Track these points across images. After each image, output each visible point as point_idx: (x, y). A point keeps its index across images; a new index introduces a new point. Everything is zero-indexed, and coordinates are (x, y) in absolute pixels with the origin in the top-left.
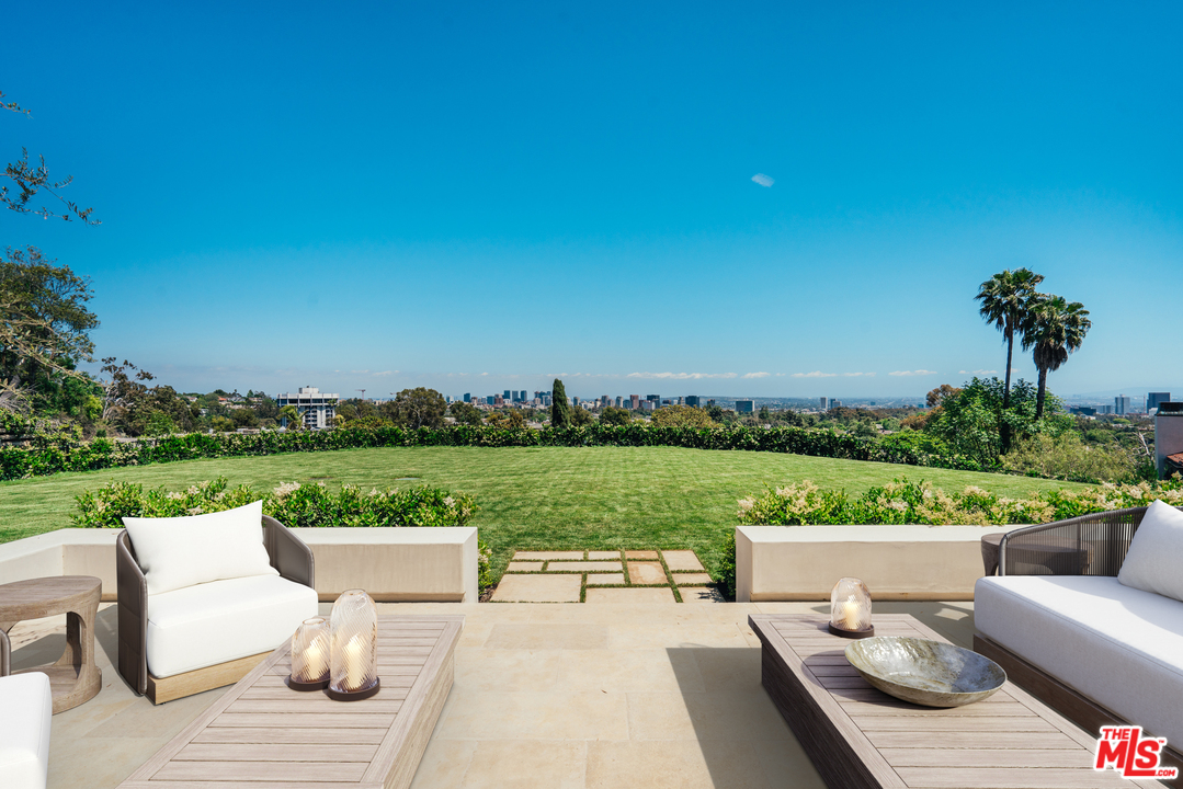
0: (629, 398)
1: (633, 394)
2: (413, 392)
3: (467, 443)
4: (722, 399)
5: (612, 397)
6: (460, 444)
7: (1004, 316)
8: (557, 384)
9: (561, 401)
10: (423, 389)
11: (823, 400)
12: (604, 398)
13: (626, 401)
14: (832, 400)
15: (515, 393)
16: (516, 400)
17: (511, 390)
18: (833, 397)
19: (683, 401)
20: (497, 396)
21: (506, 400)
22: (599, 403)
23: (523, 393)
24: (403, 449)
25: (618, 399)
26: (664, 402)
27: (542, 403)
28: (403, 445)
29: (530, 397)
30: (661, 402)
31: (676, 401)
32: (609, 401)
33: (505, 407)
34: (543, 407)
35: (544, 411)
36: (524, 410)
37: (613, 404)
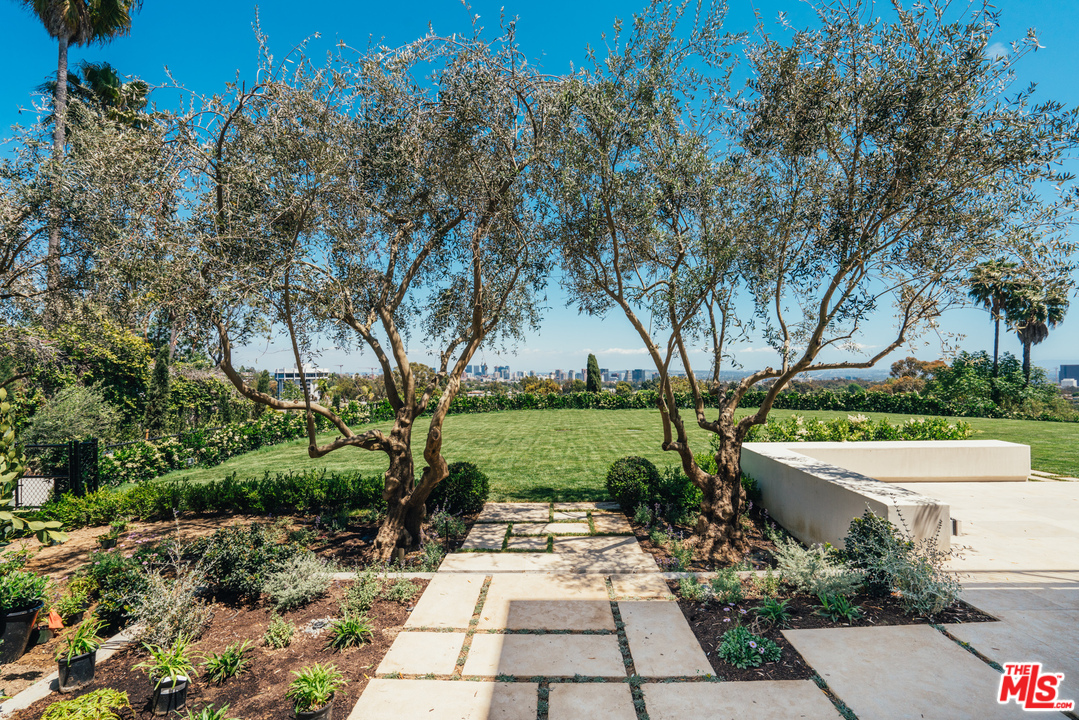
3: (588, 407)
5: (565, 371)
6: (582, 408)
7: (990, 298)
8: (591, 358)
9: (595, 373)
12: (558, 372)
13: (578, 375)
15: (477, 368)
16: (477, 374)
17: (474, 364)
19: (630, 374)
21: (469, 374)
22: (553, 377)
23: (484, 368)
24: (537, 411)
25: (571, 373)
26: (613, 375)
27: (501, 376)
28: (537, 408)
29: (490, 371)
30: (610, 375)
31: (623, 375)
32: (562, 375)
33: (469, 380)
34: (502, 380)
35: (505, 384)
36: (487, 383)
37: (566, 378)
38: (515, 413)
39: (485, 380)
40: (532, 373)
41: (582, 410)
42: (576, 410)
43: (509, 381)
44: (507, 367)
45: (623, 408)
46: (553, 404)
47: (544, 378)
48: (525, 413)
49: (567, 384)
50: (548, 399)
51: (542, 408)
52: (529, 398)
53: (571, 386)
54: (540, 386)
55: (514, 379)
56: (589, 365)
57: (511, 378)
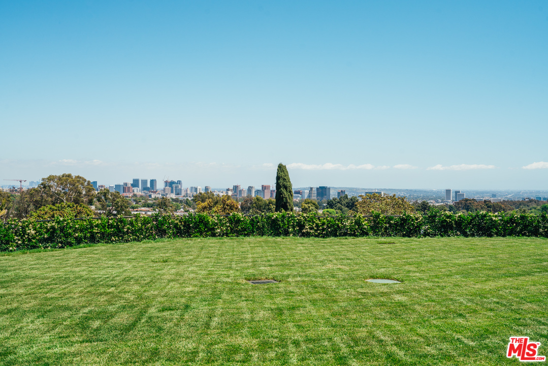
0: (260, 188)
1: (265, 184)
2: (60, 179)
3: (286, 233)
4: (351, 190)
5: (244, 187)
6: (278, 235)
8: (281, 168)
9: (286, 188)
10: (69, 176)
11: (448, 192)
12: (236, 188)
13: (257, 191)
14: (457, 192)
15: (144, 182)
16: (145, 188)
17: (141, 178)
18: (457, 189)
19: (315, 191)
20: (126, 184)
21: (135, 189)
22: (230, 193)
23: (153, 182)
24: (213, 240)
25: (250, 189)
27: (172, 192)
28: (214, 235)
29: (160, 186)
31: (307, 191)
32: (241, 191)
33: (135, 195)
34: (173, 196)
35: (176, 200)
36: (155, 199)
37: (245, 195)
38: (180, 242)
39: (153, 196)
40: (206, 189)
41: (279, 239)
42: (271, 239)
43: (180, 197)
44: (179, 182)
45: (335, 236)
46: (237, 229)
47: (221, 194)
48: (196, 242)
49: (246, 201)
50: (230, 221)
51: (222, 235)
52: (202, 220)
53: (252, 204)
54: (216, 203)
55: (187, 195)
56: (278, 178)
57: (183, 193)
